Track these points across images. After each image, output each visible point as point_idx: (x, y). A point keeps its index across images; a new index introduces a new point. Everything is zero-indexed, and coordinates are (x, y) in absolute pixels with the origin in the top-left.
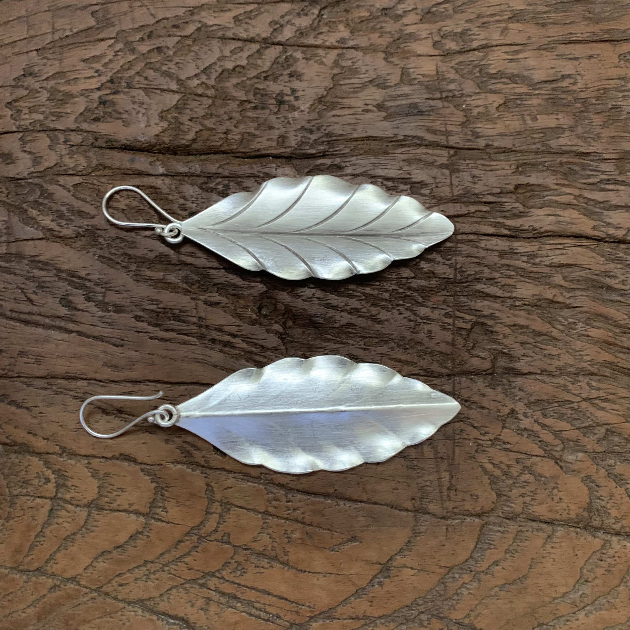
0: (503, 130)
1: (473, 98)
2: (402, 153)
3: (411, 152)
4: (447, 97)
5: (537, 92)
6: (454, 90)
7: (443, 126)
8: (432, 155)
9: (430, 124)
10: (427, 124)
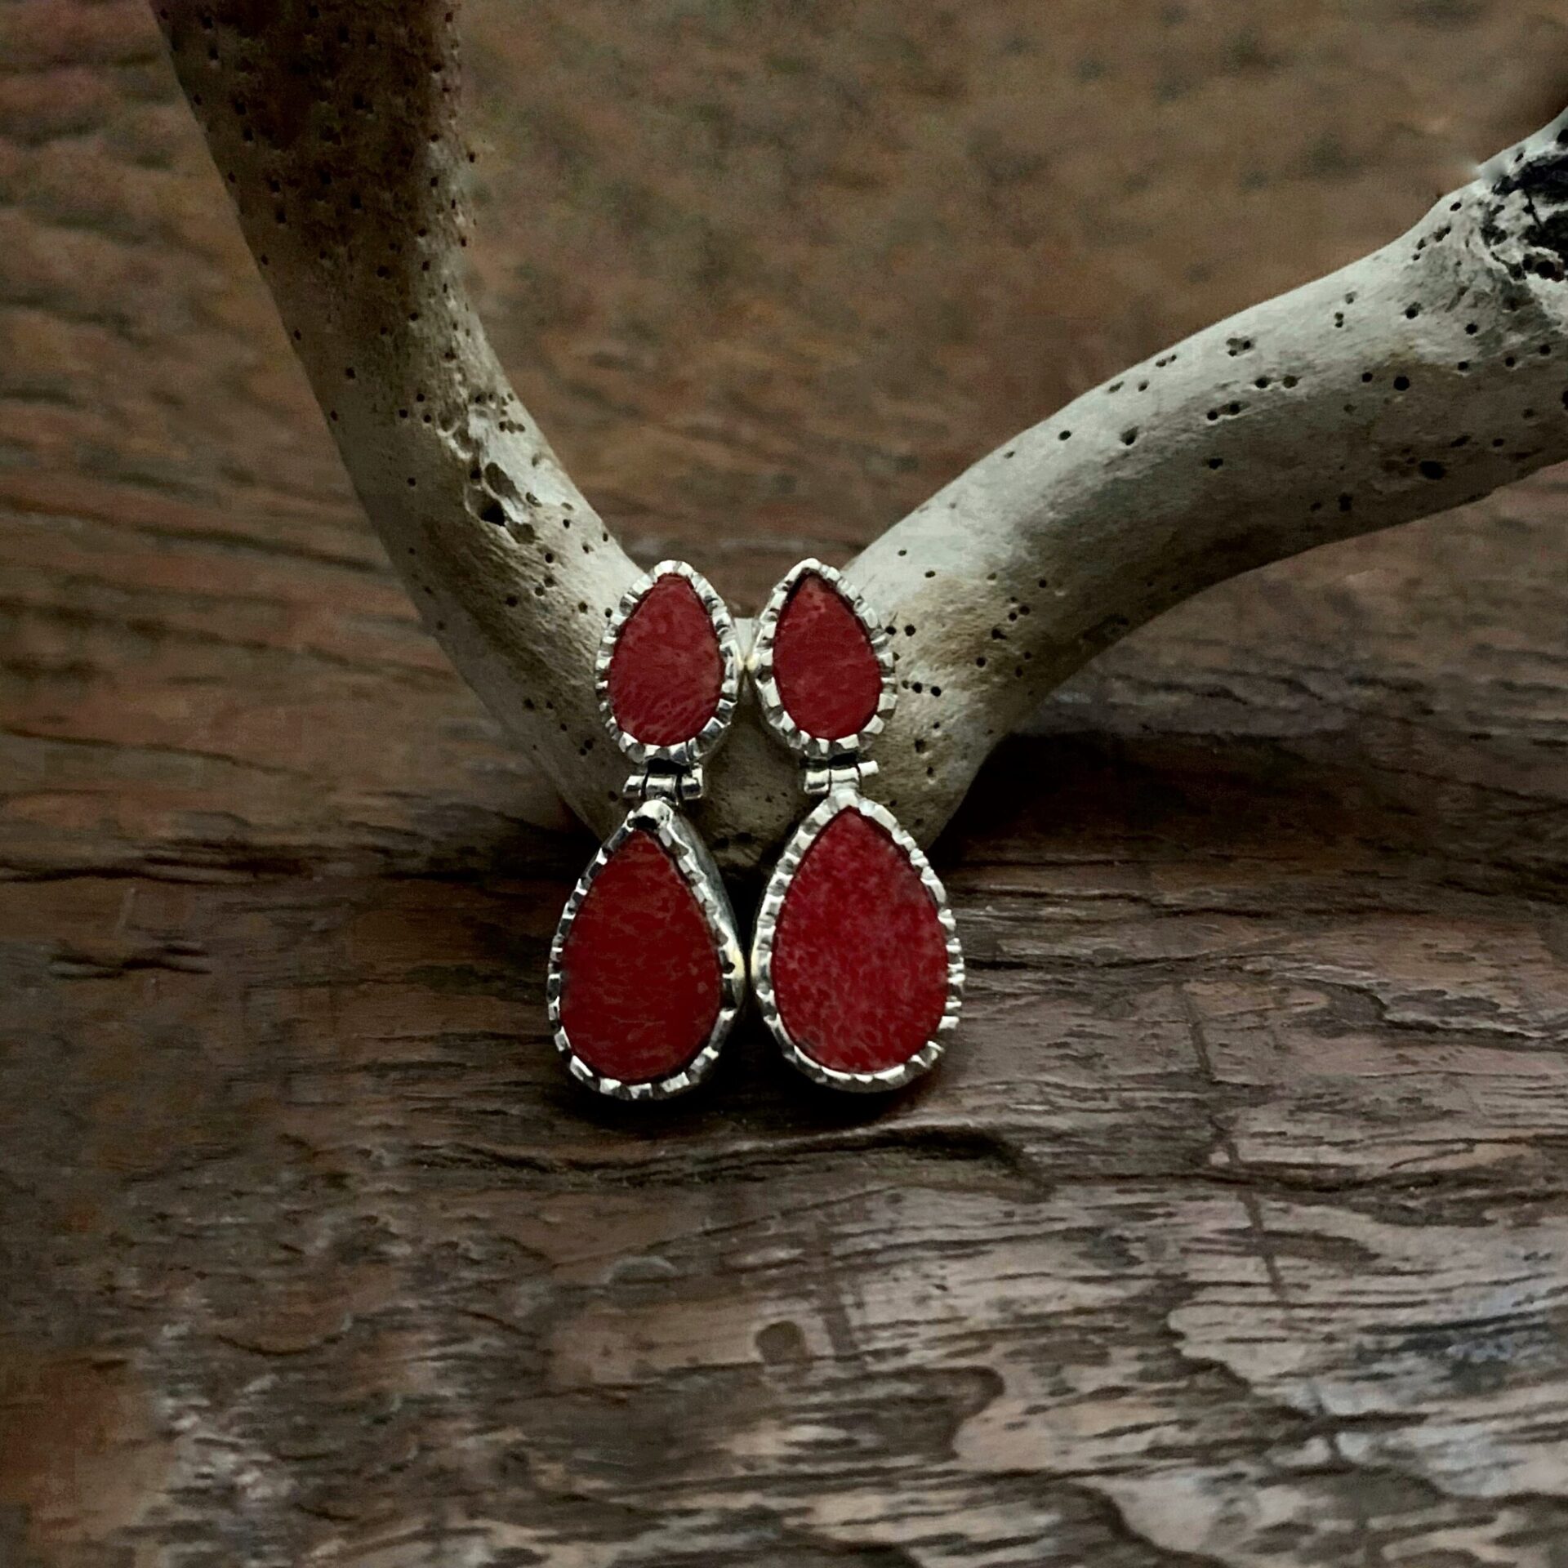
0: (955, 1272)
1: (1142, 1441)
2: (1471, 1142)
3: (1426, 1151)
4: (1296, 1440)
5: (747, 1500)
6: (1263, 1483)
7: (1289, 1277)
8: (1319, 1141)
9: (1359, 1282)
10: (1379, 1283)
